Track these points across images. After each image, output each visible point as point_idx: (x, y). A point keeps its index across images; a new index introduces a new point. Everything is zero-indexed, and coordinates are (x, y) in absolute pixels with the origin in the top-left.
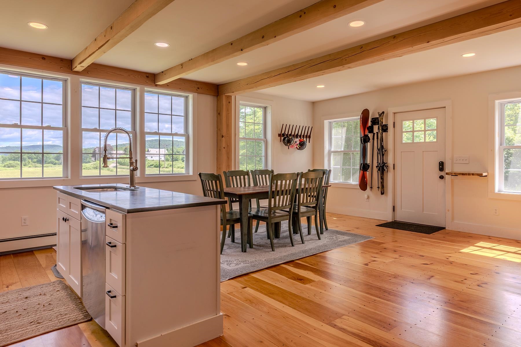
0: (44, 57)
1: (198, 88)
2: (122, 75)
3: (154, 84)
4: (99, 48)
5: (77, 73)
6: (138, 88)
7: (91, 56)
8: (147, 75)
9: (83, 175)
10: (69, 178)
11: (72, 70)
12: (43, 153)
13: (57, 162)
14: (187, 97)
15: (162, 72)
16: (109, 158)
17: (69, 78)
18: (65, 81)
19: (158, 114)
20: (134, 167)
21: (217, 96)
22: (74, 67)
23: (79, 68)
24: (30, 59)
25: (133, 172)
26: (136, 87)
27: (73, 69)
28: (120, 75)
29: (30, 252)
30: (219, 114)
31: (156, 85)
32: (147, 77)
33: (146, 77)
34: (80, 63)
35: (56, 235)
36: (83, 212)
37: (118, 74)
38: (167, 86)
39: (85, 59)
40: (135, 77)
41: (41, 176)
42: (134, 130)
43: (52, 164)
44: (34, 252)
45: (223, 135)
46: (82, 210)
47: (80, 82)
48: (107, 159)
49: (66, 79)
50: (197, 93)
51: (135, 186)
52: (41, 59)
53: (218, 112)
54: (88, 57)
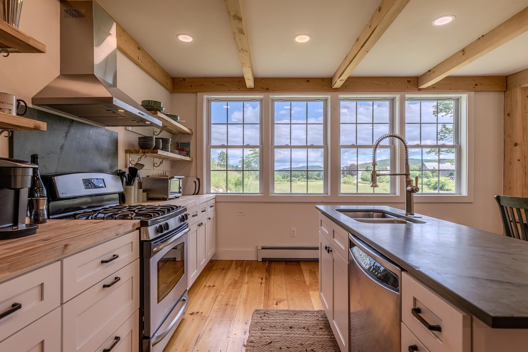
0: (308, 80)
1: (476, 85)
2: (380, 84)
3: (416, 89)
4: (362, 47)
5: (337, 90)
6: (397, 96)
7: (352, 62)
8: (409, 80)
9: (341, 192)
10: (329, 194)
11: (332, 88)
12: (307, 171)
13: (318, 178)
14: (457, 99)
15: (429, 71)
16: (379, 175)
17: (329, 97)
18: (325, 100)
19: (421, 123)
20: (413, 188)
21: (505, 91)
22: (333, 83)
23: (338, 83)
24: (297, 84)
25: (411, 194)
26: (394, 96)
27: (333, 86)
28: (379, 84)
29: (297, 262)
30: (509, 115)
31: (420, 90)
32: (409, 81)
33: (407, 82)
34: (340, 76)
35: (318, 249)
36: (351, 250)
37: (376, 84)
38: (433, 88)
39: (345, 69)
40: (394, 84)
41: (306, 192)
42: (393, 144)
43: (315, 179)
44: (300, 262)
45: (517, 143)
46: (351, 248)
47: (339, 99)
48: (377, 176)
49: (326, 99)
50: (474, 92)
51: (414, 214)
52: (306, 82)
53: (507, 113)
54: (349, 64)
